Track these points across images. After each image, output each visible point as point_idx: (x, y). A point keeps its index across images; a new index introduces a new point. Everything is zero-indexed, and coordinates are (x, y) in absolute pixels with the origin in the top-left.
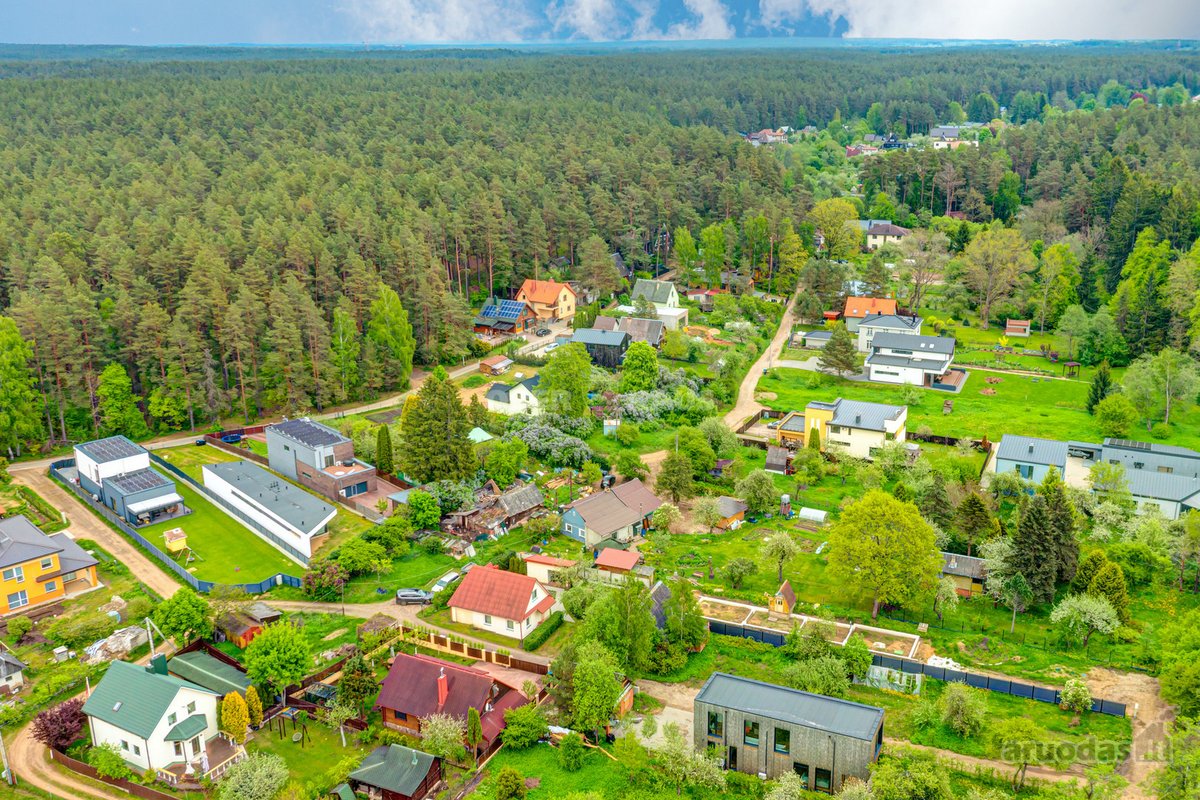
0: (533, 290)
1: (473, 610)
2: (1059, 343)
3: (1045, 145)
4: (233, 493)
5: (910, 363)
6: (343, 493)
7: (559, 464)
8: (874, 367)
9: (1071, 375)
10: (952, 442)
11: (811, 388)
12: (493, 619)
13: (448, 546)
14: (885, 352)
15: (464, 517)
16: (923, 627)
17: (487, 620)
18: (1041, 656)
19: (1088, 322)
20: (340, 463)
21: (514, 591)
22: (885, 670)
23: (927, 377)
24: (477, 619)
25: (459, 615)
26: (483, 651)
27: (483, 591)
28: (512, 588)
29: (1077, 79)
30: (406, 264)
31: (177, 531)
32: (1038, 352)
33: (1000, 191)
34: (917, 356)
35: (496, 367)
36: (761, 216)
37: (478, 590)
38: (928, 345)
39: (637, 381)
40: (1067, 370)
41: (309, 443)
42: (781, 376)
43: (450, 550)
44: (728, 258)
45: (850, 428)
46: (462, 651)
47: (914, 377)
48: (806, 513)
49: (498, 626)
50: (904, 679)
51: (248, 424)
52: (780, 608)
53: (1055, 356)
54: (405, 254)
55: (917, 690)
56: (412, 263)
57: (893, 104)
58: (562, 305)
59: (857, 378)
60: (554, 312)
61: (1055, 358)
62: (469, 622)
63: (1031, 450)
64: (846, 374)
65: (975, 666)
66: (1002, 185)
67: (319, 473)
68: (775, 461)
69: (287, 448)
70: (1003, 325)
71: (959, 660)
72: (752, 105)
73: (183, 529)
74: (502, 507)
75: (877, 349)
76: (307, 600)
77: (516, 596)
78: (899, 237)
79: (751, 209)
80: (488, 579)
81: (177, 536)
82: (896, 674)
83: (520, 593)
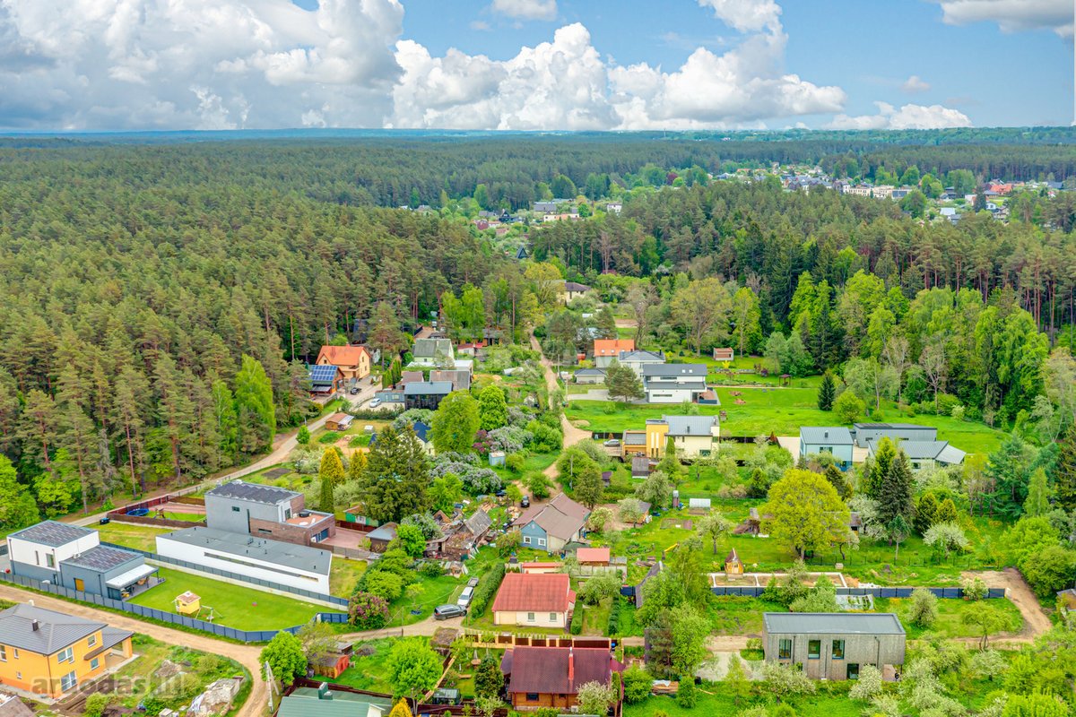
0: (333, 354)
1: (517, 610)
2: (767, 363)
3: (661, 215)
4: (207, 554)
5: (678, 386)
6: (314, 539)
7: (480, 492)
8: (652, 392)
9: (785, 384)
10: (750, 440)
11: (609, 413)
12: (537, 615)
13: (447, 567)
14: (655, 379)
15: (440, 544)
16: (840, 566)
17: (531, 617)
18: (927, 571)
19: (786, 343)
20: (295, 515)
21: (551, 589)
22: (845, 597)
23: (695, 396)
24: (522, 618)
25: (502, 618)
26: (548, 640)
27: (523, 593)
28: (549, 586)
29: (620, 163)
30: (245, 337)
31: (188, 594)
32: (752, 369)
33: (644, 252)
34: (680, 380)
35: (341, 423)
36: (502, 279)
37: (517, 593)
38: (687, 371)
39: (493, 419)
40: (782, 381)
41: (265, 501)
42: (581, 406)
43: (448, 571)
44: (489, 316)
45: (683, 437)
46: (527, 644)
47: (683, 396)
48: (694, 502)
49: (542, 619)
50: (860, 600)
51: (136, 499)
52: (736, 570)
53: (765, 372)
54: (244, 329)
55: (872, 607)
56: (251, 336)
57: (497, 185)
58: (362, 366)
59: (642, 402)
60: (354, 373)
61: (766, 374)
62: (513, 622)
63: (826, 435)
64: (632, 399)
65: (891, 585)
66: (644, 247)
67: (283, 526)
68: (639, 469)
69: (236, 509)
70: (710, 353)
71: (879, 582)
72: (373, 188)
73: (192, 591)
74: (468, 530)
75: (648, 378)
76: (355, 631)
77: (554, 592)
78: (582, 292)
79: (491, 275)
80: (524, 583)
81: (192, 599)
82: (853, 598)
83: (558, 589)
